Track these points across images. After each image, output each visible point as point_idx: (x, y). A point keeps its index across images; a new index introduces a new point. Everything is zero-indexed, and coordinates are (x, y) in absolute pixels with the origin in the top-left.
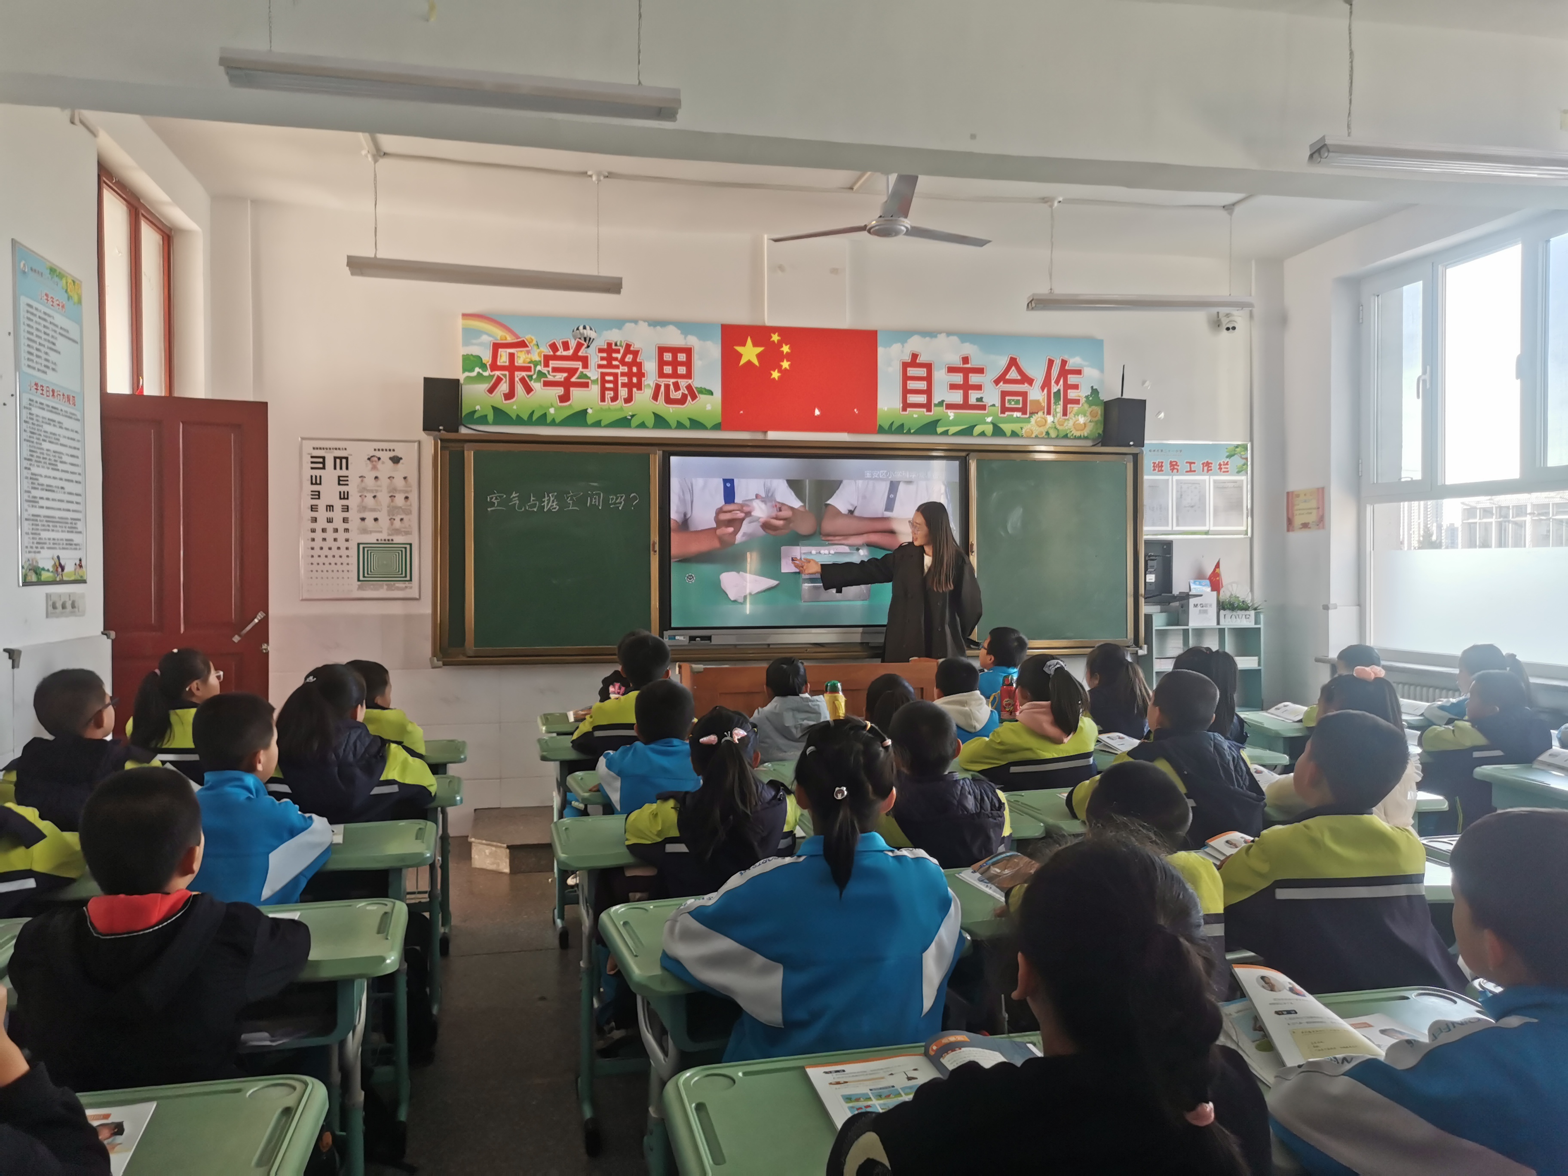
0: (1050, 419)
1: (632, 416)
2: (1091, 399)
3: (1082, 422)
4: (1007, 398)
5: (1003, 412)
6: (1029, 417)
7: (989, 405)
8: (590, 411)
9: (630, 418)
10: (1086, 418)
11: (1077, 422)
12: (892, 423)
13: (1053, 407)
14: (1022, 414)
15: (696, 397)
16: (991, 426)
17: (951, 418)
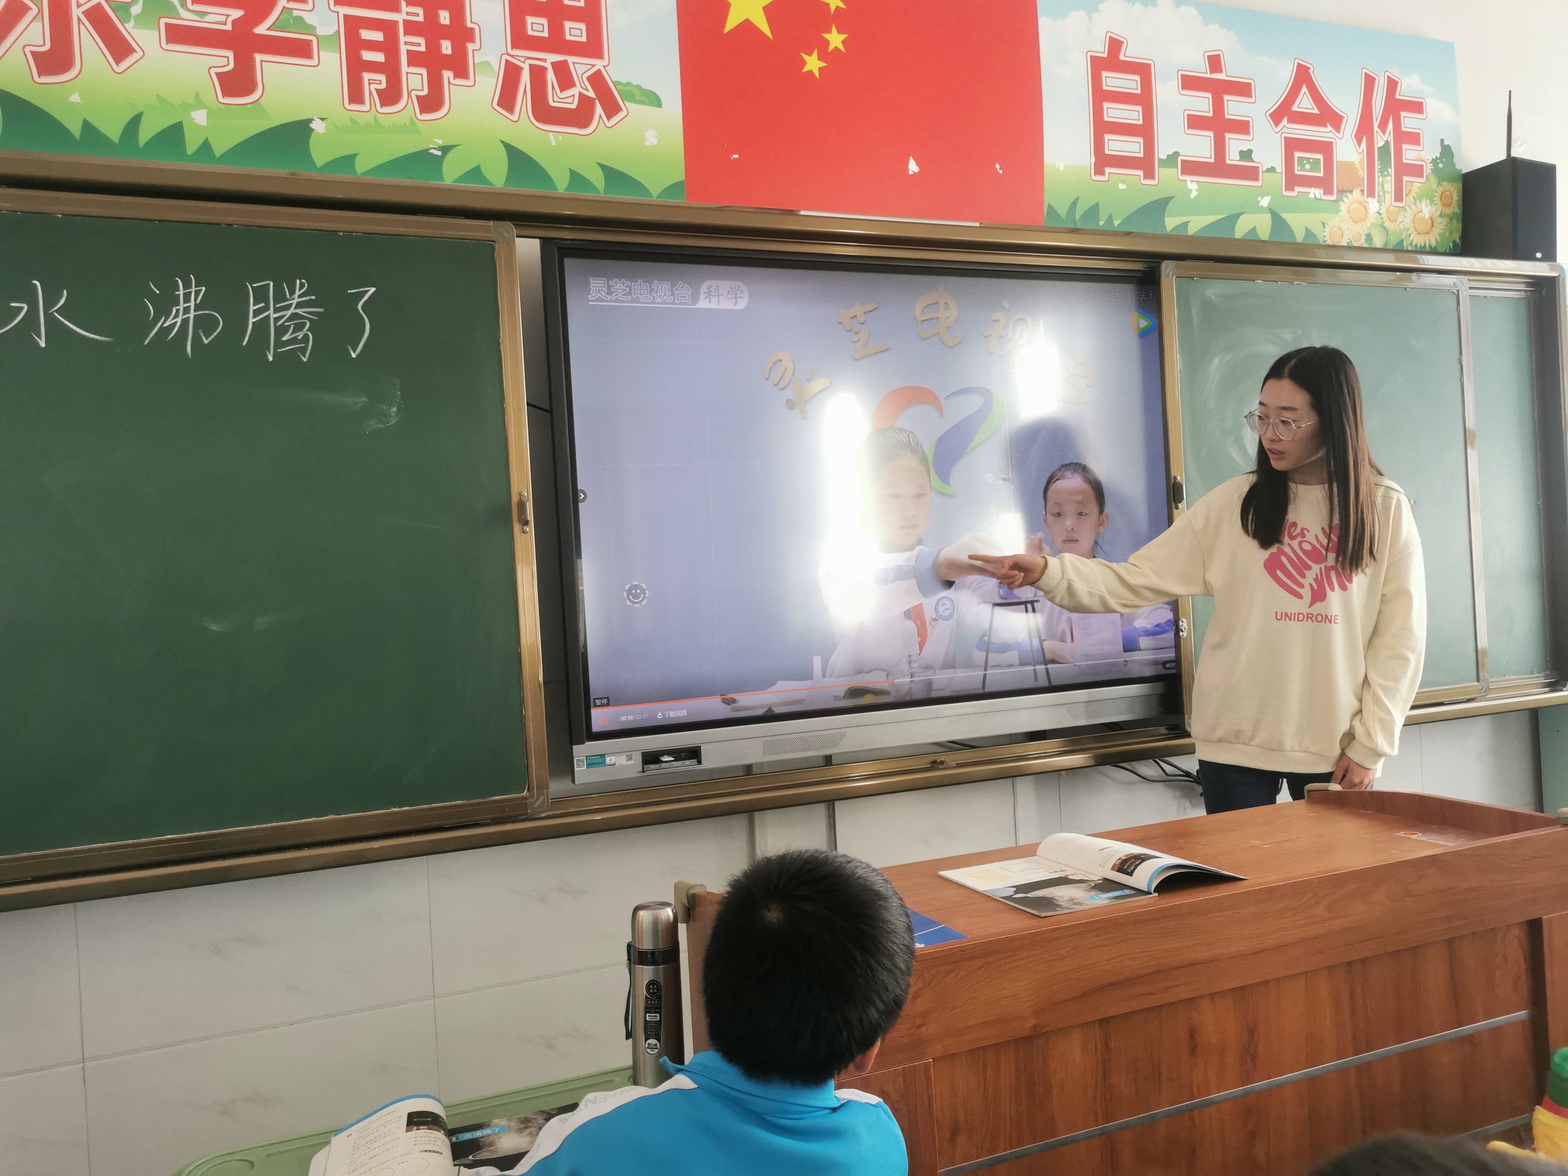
0: (1373, 205)
1: (446, 149)
2: (1441, 166)
3: (1427, 217)
4: (1297, 154)
5: (1289, 187)
6: (1336, 201)
7: (1264, 170)
8: (318, 126)
9: (439, 153)
10: (1435, 207)
11: (1420, 215)
12: (1074, 203)
13: (1378, 179)
14: (1324, 194)
15: (618, 109)
16: (1268, 217)
17: (1193, 195)
